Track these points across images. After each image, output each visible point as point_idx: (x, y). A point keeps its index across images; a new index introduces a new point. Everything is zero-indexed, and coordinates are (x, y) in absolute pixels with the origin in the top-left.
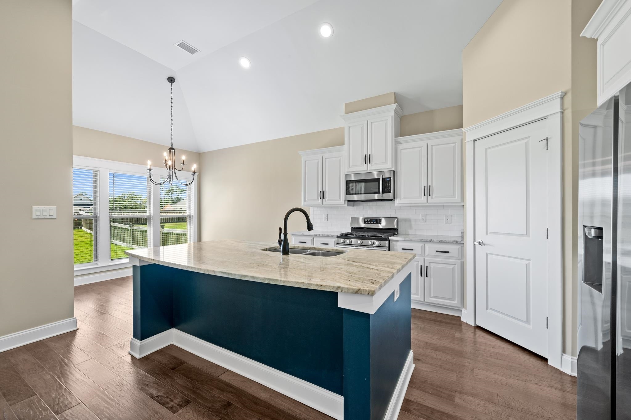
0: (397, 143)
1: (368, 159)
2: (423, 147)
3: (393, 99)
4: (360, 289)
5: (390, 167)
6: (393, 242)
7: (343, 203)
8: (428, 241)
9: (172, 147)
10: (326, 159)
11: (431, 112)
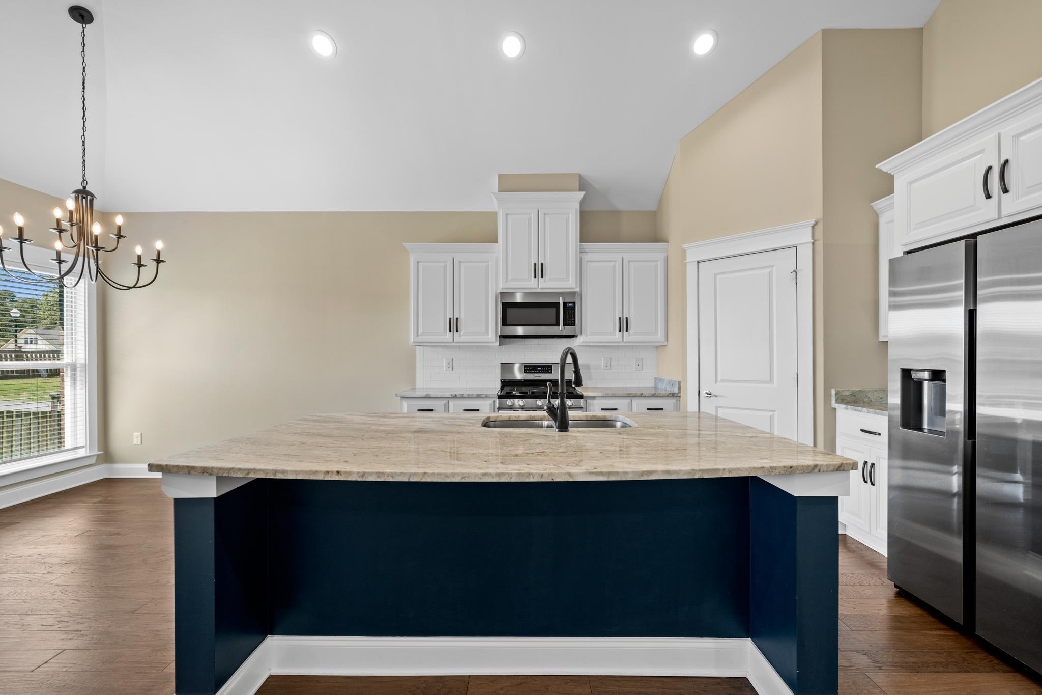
0: (582, 251)
1: (539, 271)
2: (617, 262)
3: (576, 185)
4: (842, 464)
5: (574, 286)
6: (588, 400)
7: (494, 340)
8: (638, 395)
9: (84, 188)
10: (460, 262)
11: (616, 213)
